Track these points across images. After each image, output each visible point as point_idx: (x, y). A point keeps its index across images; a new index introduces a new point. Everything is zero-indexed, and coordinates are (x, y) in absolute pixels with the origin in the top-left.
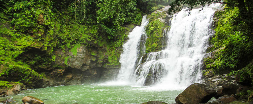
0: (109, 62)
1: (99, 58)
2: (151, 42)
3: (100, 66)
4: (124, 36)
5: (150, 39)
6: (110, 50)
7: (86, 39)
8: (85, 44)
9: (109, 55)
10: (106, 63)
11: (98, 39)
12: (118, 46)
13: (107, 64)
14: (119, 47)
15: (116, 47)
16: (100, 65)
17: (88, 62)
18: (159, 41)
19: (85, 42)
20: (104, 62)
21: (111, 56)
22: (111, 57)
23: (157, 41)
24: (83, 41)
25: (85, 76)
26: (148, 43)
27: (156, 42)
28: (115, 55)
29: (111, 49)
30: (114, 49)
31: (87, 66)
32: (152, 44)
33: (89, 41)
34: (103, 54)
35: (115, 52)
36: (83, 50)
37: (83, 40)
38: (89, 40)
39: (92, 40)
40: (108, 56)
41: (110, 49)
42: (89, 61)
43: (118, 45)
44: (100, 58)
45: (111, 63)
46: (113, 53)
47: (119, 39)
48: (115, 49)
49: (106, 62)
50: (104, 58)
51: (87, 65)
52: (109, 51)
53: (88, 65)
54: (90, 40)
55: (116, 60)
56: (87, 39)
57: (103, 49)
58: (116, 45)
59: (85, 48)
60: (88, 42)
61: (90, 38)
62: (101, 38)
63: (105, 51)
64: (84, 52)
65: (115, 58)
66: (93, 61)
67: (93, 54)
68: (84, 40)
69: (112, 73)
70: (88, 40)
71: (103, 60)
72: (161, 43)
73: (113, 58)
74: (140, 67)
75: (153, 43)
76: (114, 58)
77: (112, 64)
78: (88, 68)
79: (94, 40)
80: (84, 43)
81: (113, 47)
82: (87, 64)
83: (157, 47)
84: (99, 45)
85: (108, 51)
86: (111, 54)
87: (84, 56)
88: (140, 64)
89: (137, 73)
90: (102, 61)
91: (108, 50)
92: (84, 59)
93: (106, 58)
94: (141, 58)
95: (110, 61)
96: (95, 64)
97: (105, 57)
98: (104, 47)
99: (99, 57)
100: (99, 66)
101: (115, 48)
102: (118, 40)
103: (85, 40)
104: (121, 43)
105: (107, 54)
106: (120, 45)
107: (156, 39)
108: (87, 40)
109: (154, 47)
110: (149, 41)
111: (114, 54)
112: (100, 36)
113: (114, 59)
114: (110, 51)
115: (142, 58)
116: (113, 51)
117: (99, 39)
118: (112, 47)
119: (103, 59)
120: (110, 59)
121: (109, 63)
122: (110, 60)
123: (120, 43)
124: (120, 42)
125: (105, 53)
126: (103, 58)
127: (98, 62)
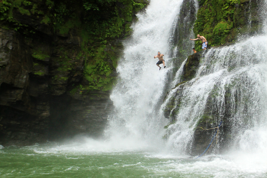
0: (88, 82)
1: (56, 67)
2: (212, 19)
3: (60, 93)
4: (131, 6)
5: (208, 10)
6: (92, 45)
7: (15, 9)
8: (11, 25)
9: (87, 59)
10: (77, 84)
11: (53, 12)
12: (113, 36)
13: (81, 86)
14: (116, 37)
15: (108, 39)
16: (60, 89)
17: (20, 80)
18: (236, 13)
19: (10, 17)
20: (74, 80)
21: (93, 64)
22: (94, 66)
23: (231, 16)
24: (5, 14)
25: (12, 122)
26: (202, 23)
27: (226, 19)
28: (106, 60)
29: (93, 43)
30: (103, 43)
31: (18, 91)
32: (213, 25)
33: (25, 15)
34: (69, 57)
35: (106, 53)
36: (5, 42)
37: (5, 12)
38: (23, 11)
39: (36, 14)
40: (84, 62)
41: (92, 41)
42: (25, 77)
43: (114, 32)
44: (60, 69)
45: (92, 85)
46: (99, 55)
47: (117, 14)
48: (107, 44)
49: (77, 80)
50: (73, 69)
51: (17, 88)
52: (87, 49)
53: (21, 89)
54: (29, 14)
55: (108, 74)
56: (20, 8)
57: (68, 41)
58: (110, 32)
59: (13, 35)
60: (23, 18)
61: (29, 8)
62: (63, 8)
63: (75, 47)
64: (6, 49)
65: (106, 70)
66: (37, 75)
67: (39, 56)
68: (7, 12)
69: (97, 115)
70: (21, 12)
71: (69, 75)
72: (242, 20)
73: (98, 69)
74: (176, 94)
75: (216, 21)
76: (101, 68)
77: (95, 88)
78: (19, 97)
79: (40, 15)
80: (8, 21)
81: (100, 38)
82: (15, 84)
83: (229, 33)
84: (59, 31)
85: (84, 49)
86: (93, 57)
87: (7, 60)
88: (176, 86)
89: (167, 113)
90: (66, 79)
91: (83, 44)
92: (8, 68)
93: (78, 70)
94: (182, 66)
95: (89, 78)
96: (45, 86)
97: (74, 65)
98: (72, 37)
99: (57, 64)
100: (58, 91)
101: (106, 41)
102: (115, 18)
103: (11, 12)
104: (124, 25)
105: (81, 58)
106: (122, 31)
107: (227, 10)
108: (19, 13)
109: (221, 33)
110: (207, 15)
111: (104, 57)
112: (61, 3)
113: (102, 73)
114: (89, 49)
115: (185, 66)
116: (101, 49)
117: (57, 13)
118: (96, 38)
119: (69, 71)
120: (90, 72)
121: (86, 83)
122: (90, 75)
123: (119, 26)
124: (120, 24)
125: (76, 55)
126: (69, 69)
127: (56, 81)
